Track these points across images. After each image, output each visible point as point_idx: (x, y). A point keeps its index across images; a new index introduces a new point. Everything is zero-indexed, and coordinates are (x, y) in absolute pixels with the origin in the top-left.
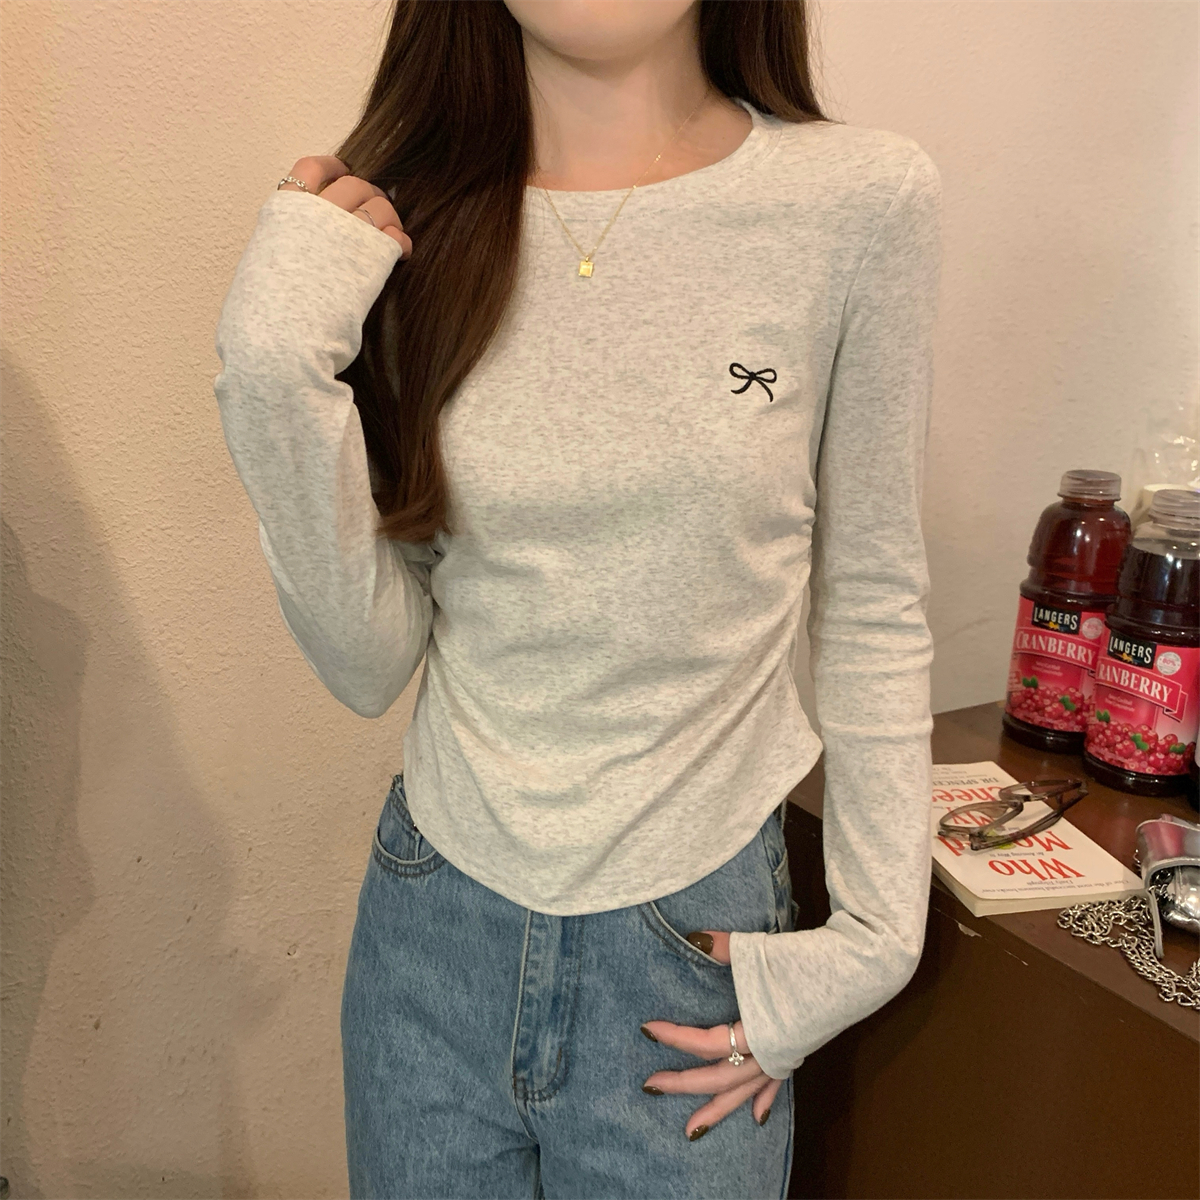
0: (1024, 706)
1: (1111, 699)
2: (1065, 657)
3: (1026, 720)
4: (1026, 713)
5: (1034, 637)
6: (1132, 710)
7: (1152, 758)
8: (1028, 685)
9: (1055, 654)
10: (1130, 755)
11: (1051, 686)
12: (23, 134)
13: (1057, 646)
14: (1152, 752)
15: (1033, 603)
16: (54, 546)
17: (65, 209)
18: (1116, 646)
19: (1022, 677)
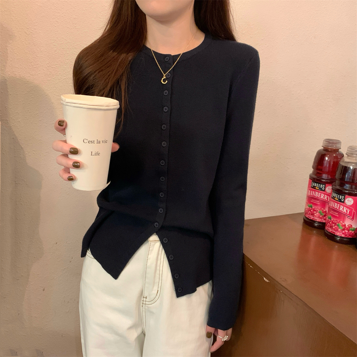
0: (308, 213)
1: (332, 212)
2: (320, 198)
3: (309, 218)
4: (309, 215)
5: (312, 191)
6: (338, 216)
7: (344, 232)
8: (309, 207)
9: (318, 197)
10: (337, 230)
11: (316, 207)
12: (27, 35)
13: (318, 194)
14: (344, 230)
15: (312, 180)
16: (34, 152)
17: (38, 57)
18: (334, 195)
19: (308, 204)
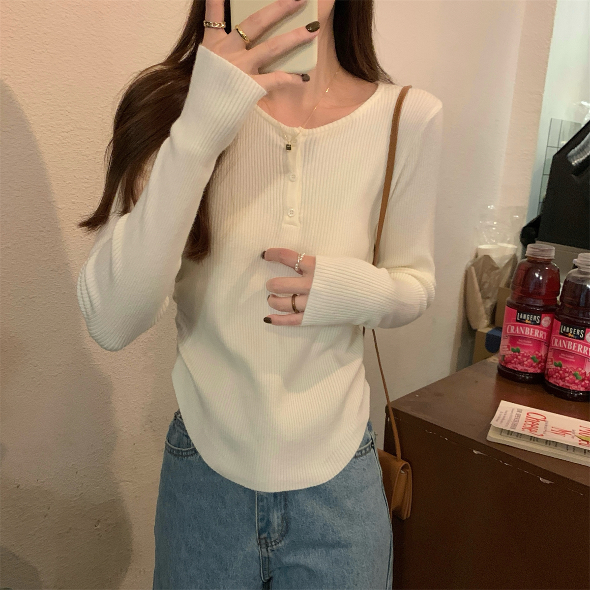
0: (513, 362)
1: (562, 356)
2: (534, 337)
3: (513, 369)
4: (514, 365)
5: (517, 328)
6: (574, 361)
7: (583, 383)
8: (515, 352)
9: (529, 335)
10: (574, 383)
11: (527, 351)
13: (530, 331)
14: (583, 380)
15: (516, 311)
18: (564, 329)
19: (511, 348)
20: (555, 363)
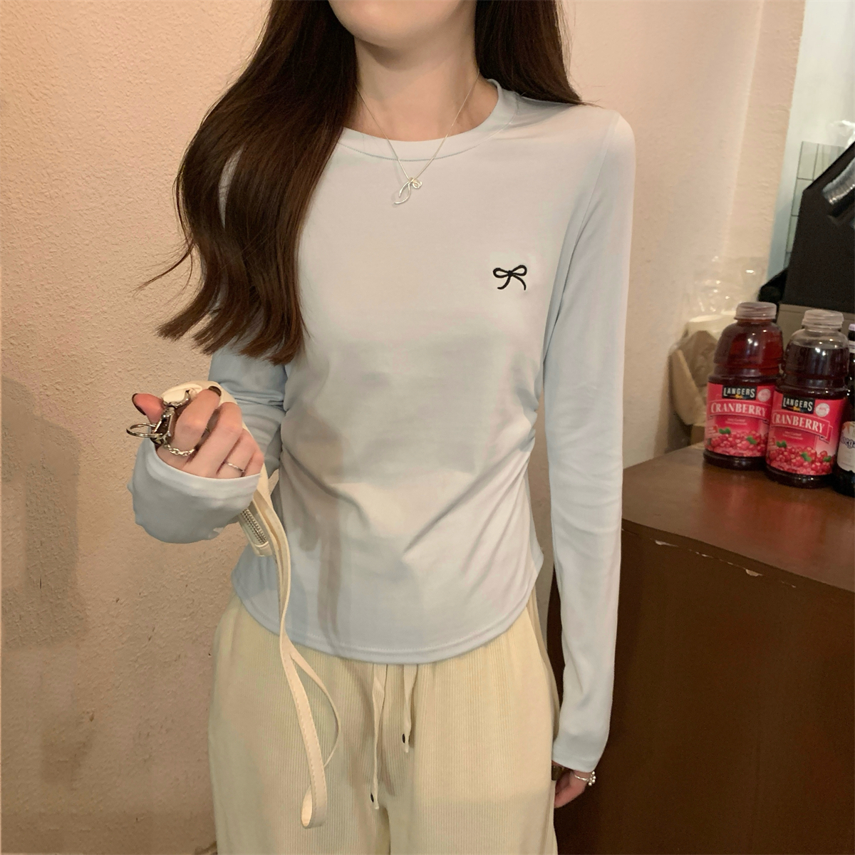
1: (787, 434)
2: (748, 414)
6: (801, 439)
7: (813, 466)
9: (741, 413)
10: (801, 465)
11: (739, 432)
13: (742, 408)
14: (813, 462)
18: (788, 402)
20: (778, 443)
